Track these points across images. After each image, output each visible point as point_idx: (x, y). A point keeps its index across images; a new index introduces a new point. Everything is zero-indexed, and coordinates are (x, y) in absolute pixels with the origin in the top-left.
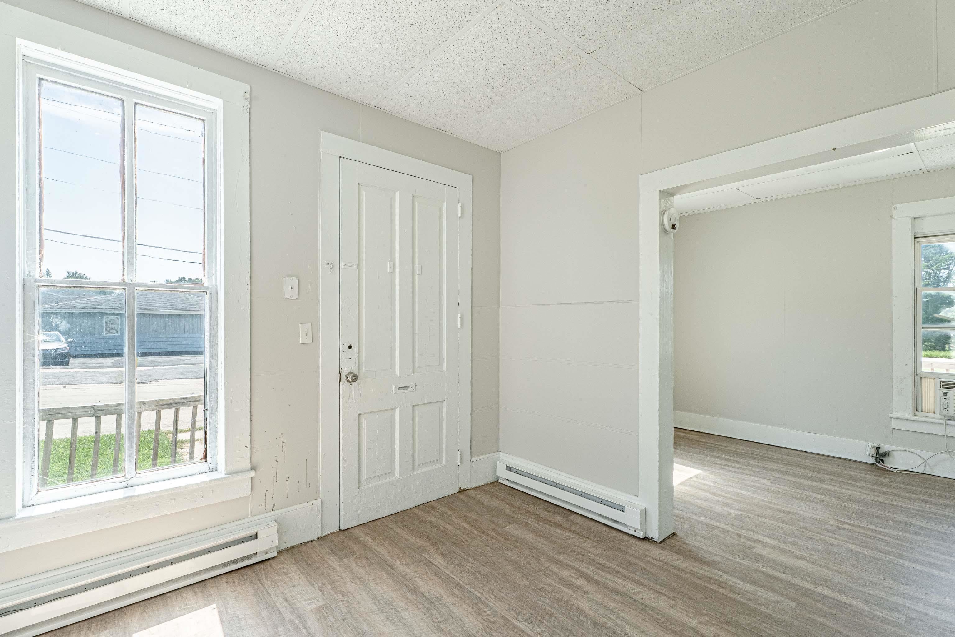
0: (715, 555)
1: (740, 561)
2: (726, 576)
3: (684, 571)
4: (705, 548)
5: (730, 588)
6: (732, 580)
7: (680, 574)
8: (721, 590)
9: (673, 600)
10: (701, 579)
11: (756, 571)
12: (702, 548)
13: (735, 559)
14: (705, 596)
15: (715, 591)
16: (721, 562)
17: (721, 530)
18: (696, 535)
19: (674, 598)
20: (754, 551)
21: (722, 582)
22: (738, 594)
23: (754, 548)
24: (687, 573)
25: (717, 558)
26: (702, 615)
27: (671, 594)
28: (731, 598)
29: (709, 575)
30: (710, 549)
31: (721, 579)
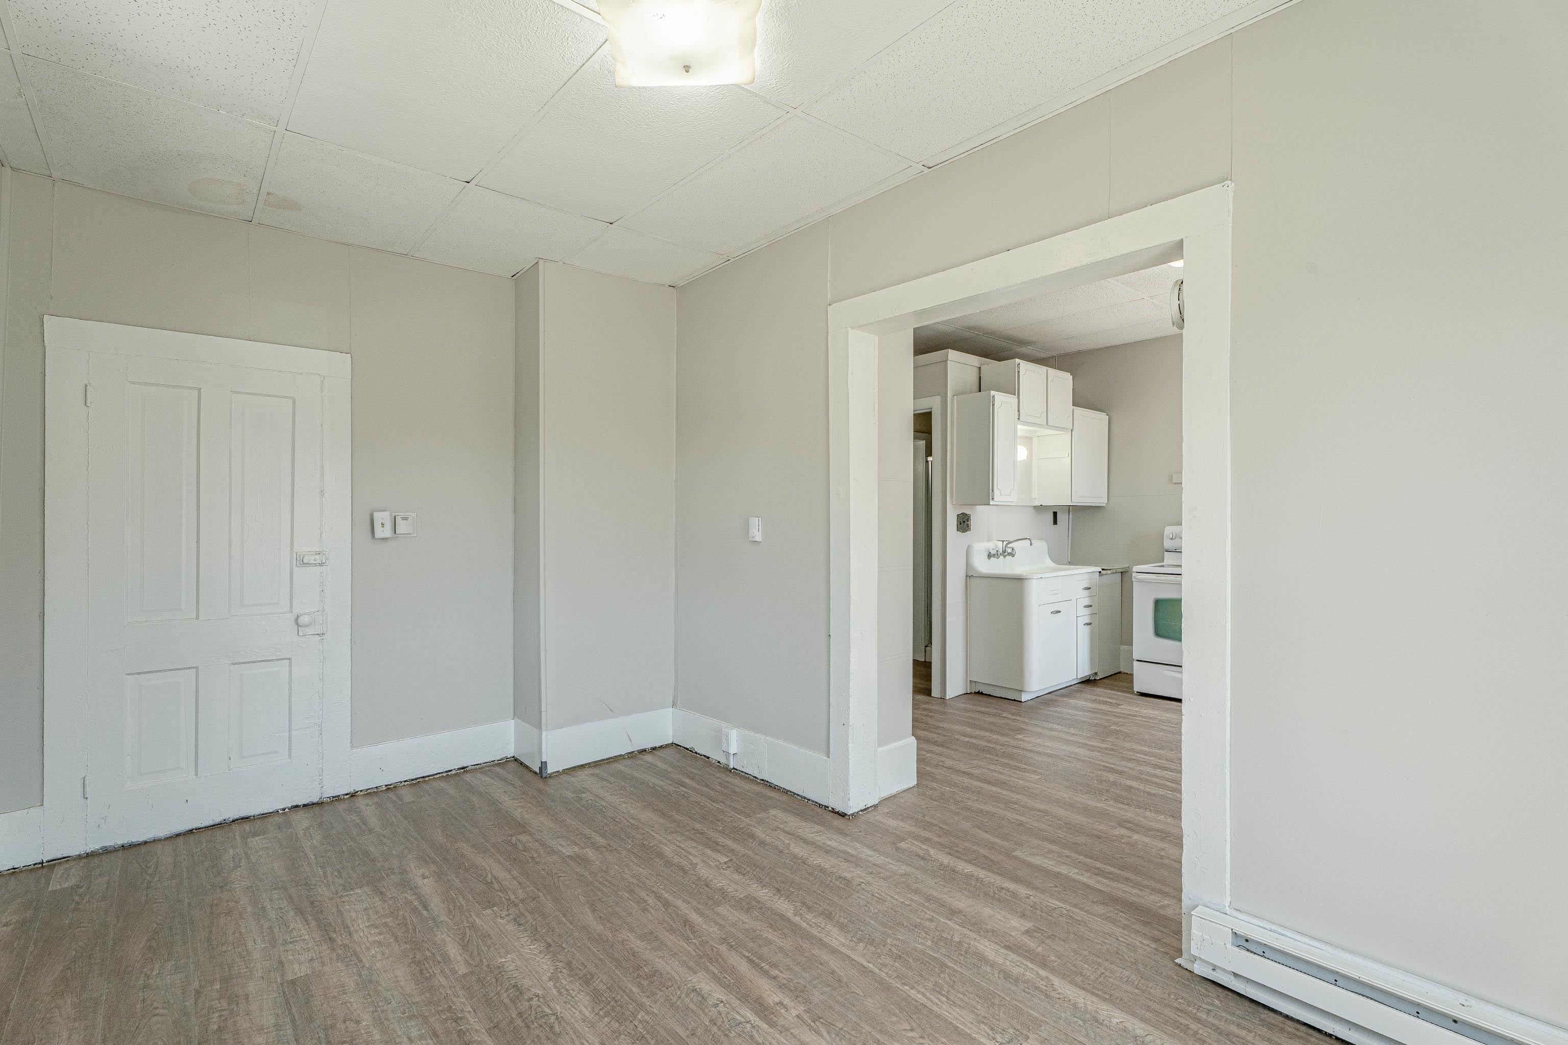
0: (1100, 916)
1: (1062, 905)
2: (1091, 882)
3: (1153, 890)
4: (1117, 931)
5: (1088, 868)
6: (1085, 878)
7: (1158, 886)
8: (1102, 866)
9: (1162, 856)
10: (1127, 879)
11: (1043, 891)
12: (1124, 929)
13: (1069, 908)
14: (1122, 859)
15: (1109, 865)
16: (1094, 902)
17: (1079, 979)
18: (1135, 963)
19: (1162, 857)
20: (1029, 925)
21: (1097, 875)
22: (1080, 862)
23: (1027, 932)
24: (1147, 887)
25: (1100, 909)
26: (1128, 843)
27: (1166, 861)
28: (1091, 858)
29: (1115, 884)
30: (1108, 927)
31: (1100, 878)
